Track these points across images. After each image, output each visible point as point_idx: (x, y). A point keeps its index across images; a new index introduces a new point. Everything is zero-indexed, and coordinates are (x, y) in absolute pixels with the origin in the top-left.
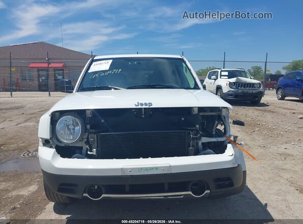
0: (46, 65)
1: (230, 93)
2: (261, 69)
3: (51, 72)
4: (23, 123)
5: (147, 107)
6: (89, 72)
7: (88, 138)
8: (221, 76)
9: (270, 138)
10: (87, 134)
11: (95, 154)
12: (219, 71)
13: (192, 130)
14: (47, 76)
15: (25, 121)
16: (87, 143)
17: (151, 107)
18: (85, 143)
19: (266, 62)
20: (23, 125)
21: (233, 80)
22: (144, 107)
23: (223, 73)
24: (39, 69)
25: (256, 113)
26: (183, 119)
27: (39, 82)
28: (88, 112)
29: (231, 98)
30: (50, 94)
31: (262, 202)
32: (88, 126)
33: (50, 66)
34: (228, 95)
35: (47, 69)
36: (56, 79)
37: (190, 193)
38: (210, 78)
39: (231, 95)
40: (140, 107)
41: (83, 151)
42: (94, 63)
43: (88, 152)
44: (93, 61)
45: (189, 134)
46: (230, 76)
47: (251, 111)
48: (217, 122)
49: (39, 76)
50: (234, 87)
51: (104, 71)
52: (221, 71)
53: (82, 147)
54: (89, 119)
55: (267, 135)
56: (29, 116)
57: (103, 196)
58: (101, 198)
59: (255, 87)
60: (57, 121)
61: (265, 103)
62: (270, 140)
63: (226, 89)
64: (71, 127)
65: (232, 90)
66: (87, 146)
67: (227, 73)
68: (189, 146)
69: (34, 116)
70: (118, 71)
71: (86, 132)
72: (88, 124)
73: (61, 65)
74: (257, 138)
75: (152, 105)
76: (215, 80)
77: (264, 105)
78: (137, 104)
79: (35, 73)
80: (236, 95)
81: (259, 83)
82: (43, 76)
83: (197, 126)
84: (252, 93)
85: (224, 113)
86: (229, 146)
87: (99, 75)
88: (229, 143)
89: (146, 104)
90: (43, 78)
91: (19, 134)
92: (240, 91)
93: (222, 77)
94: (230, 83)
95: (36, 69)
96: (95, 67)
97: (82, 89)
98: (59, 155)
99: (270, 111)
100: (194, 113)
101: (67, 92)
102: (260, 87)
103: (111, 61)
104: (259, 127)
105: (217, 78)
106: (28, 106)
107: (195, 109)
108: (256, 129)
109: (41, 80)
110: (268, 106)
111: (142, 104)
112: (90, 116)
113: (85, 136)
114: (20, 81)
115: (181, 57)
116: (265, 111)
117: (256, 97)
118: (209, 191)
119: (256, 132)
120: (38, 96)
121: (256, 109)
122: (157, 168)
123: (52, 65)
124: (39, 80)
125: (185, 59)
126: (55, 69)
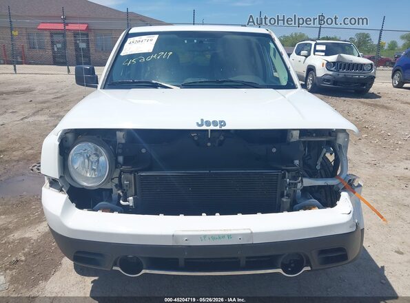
0: (61, 26)
1: (327, 77)
2: (368, 37)
3: (70, 38)
4: (31, 116)
5: (218, 128)
6: (122, 54)
7: (120, 178)
8: (315, 51)
9: (383, 150)
10: (118, 171)
11: (131, 204)
12: (313, 43)
13: (288, 171)
14: (64, 44)
15: (34, 114)
16: (120, 186)
17: (223, 128)
18: (116, 186)
19: (381, 31)
20: (31, 119)
21: (333, 58)
22: (212, 127)
23: (318, 48)
24: (53, 33)
25: (363, 109)
26: (274, 150)
27: (54, 52)
28: (120, 135)
29: (327, 85)
30: (69, 71)
31: (378, 264)
32: (121, 159)
33: (67, 27)
34: (324, 80)
35: (63, 33)
36: (77, 49)
37: (280, 271)
38: (298, 54)
39: (328, 81)
40: (204, 127)
41: (113, 195)
42: (129, 40)
43: (121, 202)
44: (128, 36)
45: (284, 177)
46: (328, 52)
47: (355, 106)
48: (325, 150)
49: (53, 43)
50: (333, 69)
51: (146, 55)
52: (316, 44)
53: (112, 189)
54: (121, 146)
55: (379, 145)
56: (40, 106)
57: (143, 271)
58: (140, 274)
59: (364, 70)
60: (70, 149)
61: (376, 92)
62: (383, 153)
63: (321, 72)
64: (94, 158)
65: (331, 73)
66: (119, 192)
67: (323, 48)
68: (282, 196)
69: (46, 105)
70: (167, 55)
71: (116, 168)
72: (120, 155)
73: (83, 27)
74: (364, 150)
75: (225, 125)
76: (306, 57)
77: (374, 96)
78: (200, 123)
79: (47, 39)
80: (335, 81)
81: (371, 64)
82: (59, 42)
83: (297, 162)
84: (359, 79)
85: (341, 139)
86: (344, 195)
87: (137, 61)
88: (344, 189)
89: (215, 123)
90: (59, 46)
91: (26, 135)
92: (341, 75)
93: (316, 53)
94: (328, 62)
95: (48, 33)
96: (132, 47)
97: (110, 84)
98: (74, 205)
99: (383, 107)
100: (292, 140)
101: (87, 86)
102: (372, 69)
103: (157, 36)
104: (367, 133)
105: (309, 55)
106: (38, 89)
107: (294, 132)
108: (364, 136)
109: (56, 49)
110: (380, 97)
111: (208, 123)
112: (123, 141)
113: (116, 174)
114: (26, 50)
115: (267, 32)
116: (376, 105)
117: (364, 84)
118: (309, 268)
119: (362, 141)
120: (53, 73)
121: (362, 102)
122: (229, 236)
123: (70, 27)
124: (53, 49)
125: (274, 36)
126: (76, 34)
